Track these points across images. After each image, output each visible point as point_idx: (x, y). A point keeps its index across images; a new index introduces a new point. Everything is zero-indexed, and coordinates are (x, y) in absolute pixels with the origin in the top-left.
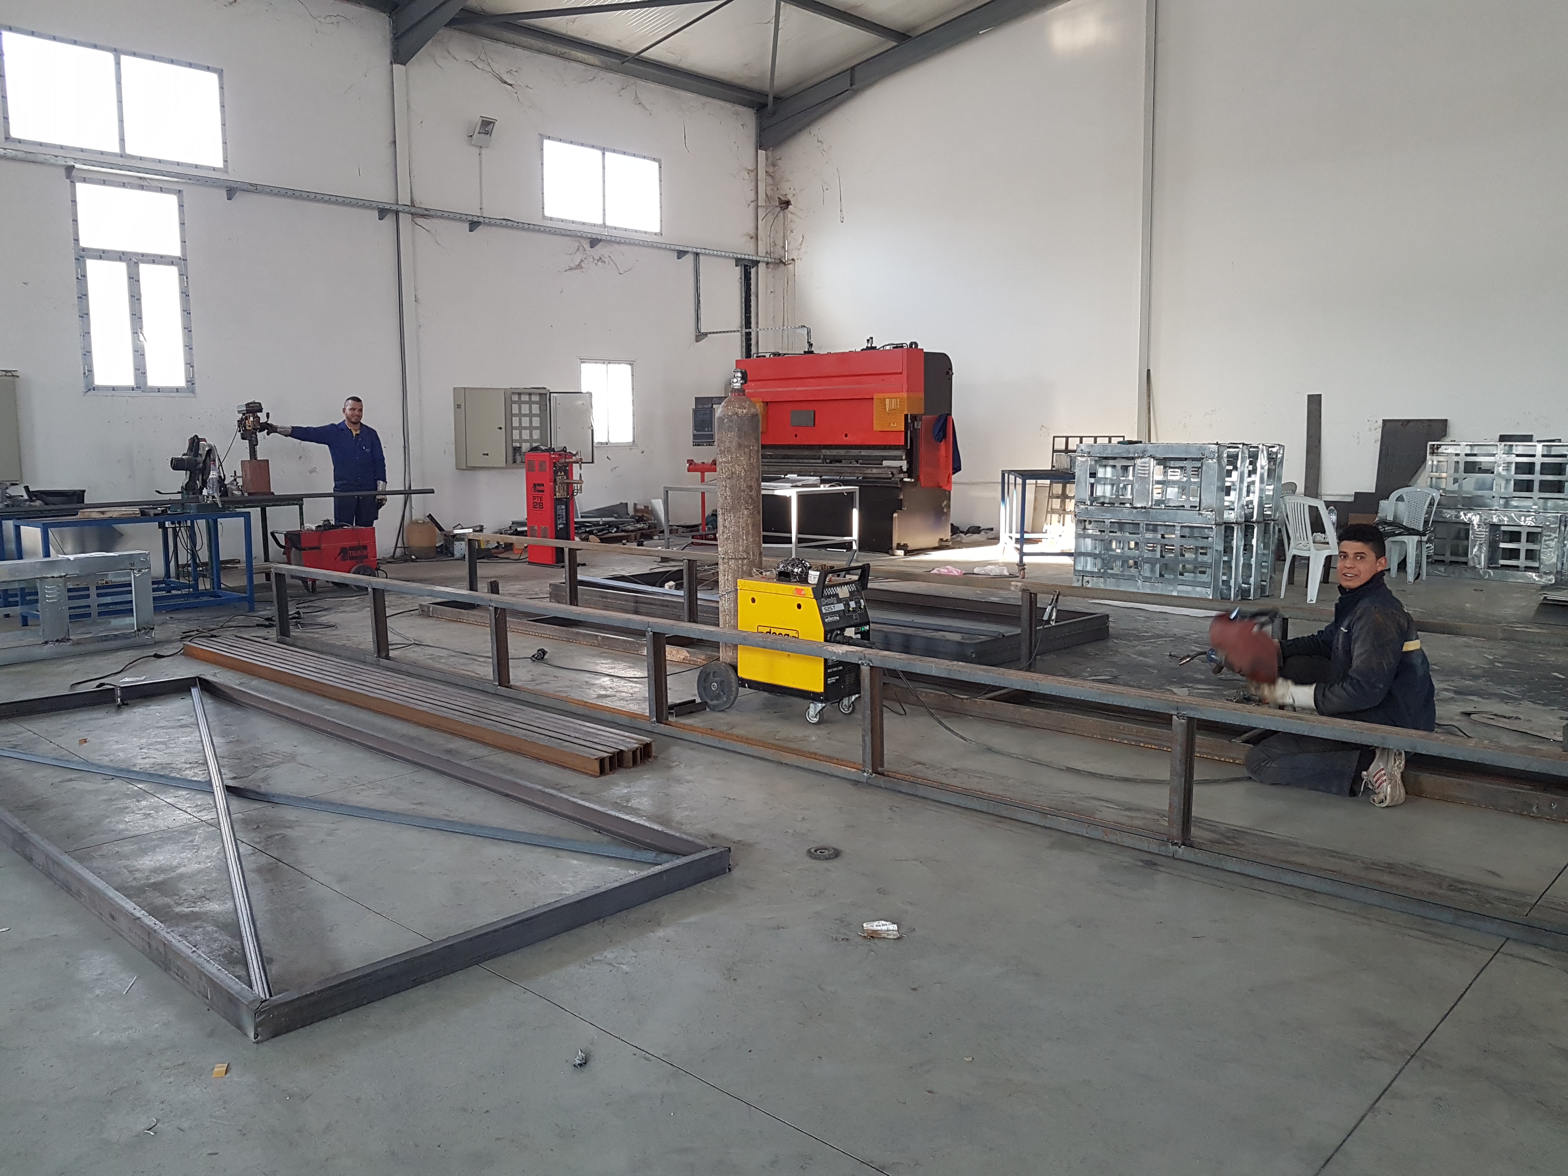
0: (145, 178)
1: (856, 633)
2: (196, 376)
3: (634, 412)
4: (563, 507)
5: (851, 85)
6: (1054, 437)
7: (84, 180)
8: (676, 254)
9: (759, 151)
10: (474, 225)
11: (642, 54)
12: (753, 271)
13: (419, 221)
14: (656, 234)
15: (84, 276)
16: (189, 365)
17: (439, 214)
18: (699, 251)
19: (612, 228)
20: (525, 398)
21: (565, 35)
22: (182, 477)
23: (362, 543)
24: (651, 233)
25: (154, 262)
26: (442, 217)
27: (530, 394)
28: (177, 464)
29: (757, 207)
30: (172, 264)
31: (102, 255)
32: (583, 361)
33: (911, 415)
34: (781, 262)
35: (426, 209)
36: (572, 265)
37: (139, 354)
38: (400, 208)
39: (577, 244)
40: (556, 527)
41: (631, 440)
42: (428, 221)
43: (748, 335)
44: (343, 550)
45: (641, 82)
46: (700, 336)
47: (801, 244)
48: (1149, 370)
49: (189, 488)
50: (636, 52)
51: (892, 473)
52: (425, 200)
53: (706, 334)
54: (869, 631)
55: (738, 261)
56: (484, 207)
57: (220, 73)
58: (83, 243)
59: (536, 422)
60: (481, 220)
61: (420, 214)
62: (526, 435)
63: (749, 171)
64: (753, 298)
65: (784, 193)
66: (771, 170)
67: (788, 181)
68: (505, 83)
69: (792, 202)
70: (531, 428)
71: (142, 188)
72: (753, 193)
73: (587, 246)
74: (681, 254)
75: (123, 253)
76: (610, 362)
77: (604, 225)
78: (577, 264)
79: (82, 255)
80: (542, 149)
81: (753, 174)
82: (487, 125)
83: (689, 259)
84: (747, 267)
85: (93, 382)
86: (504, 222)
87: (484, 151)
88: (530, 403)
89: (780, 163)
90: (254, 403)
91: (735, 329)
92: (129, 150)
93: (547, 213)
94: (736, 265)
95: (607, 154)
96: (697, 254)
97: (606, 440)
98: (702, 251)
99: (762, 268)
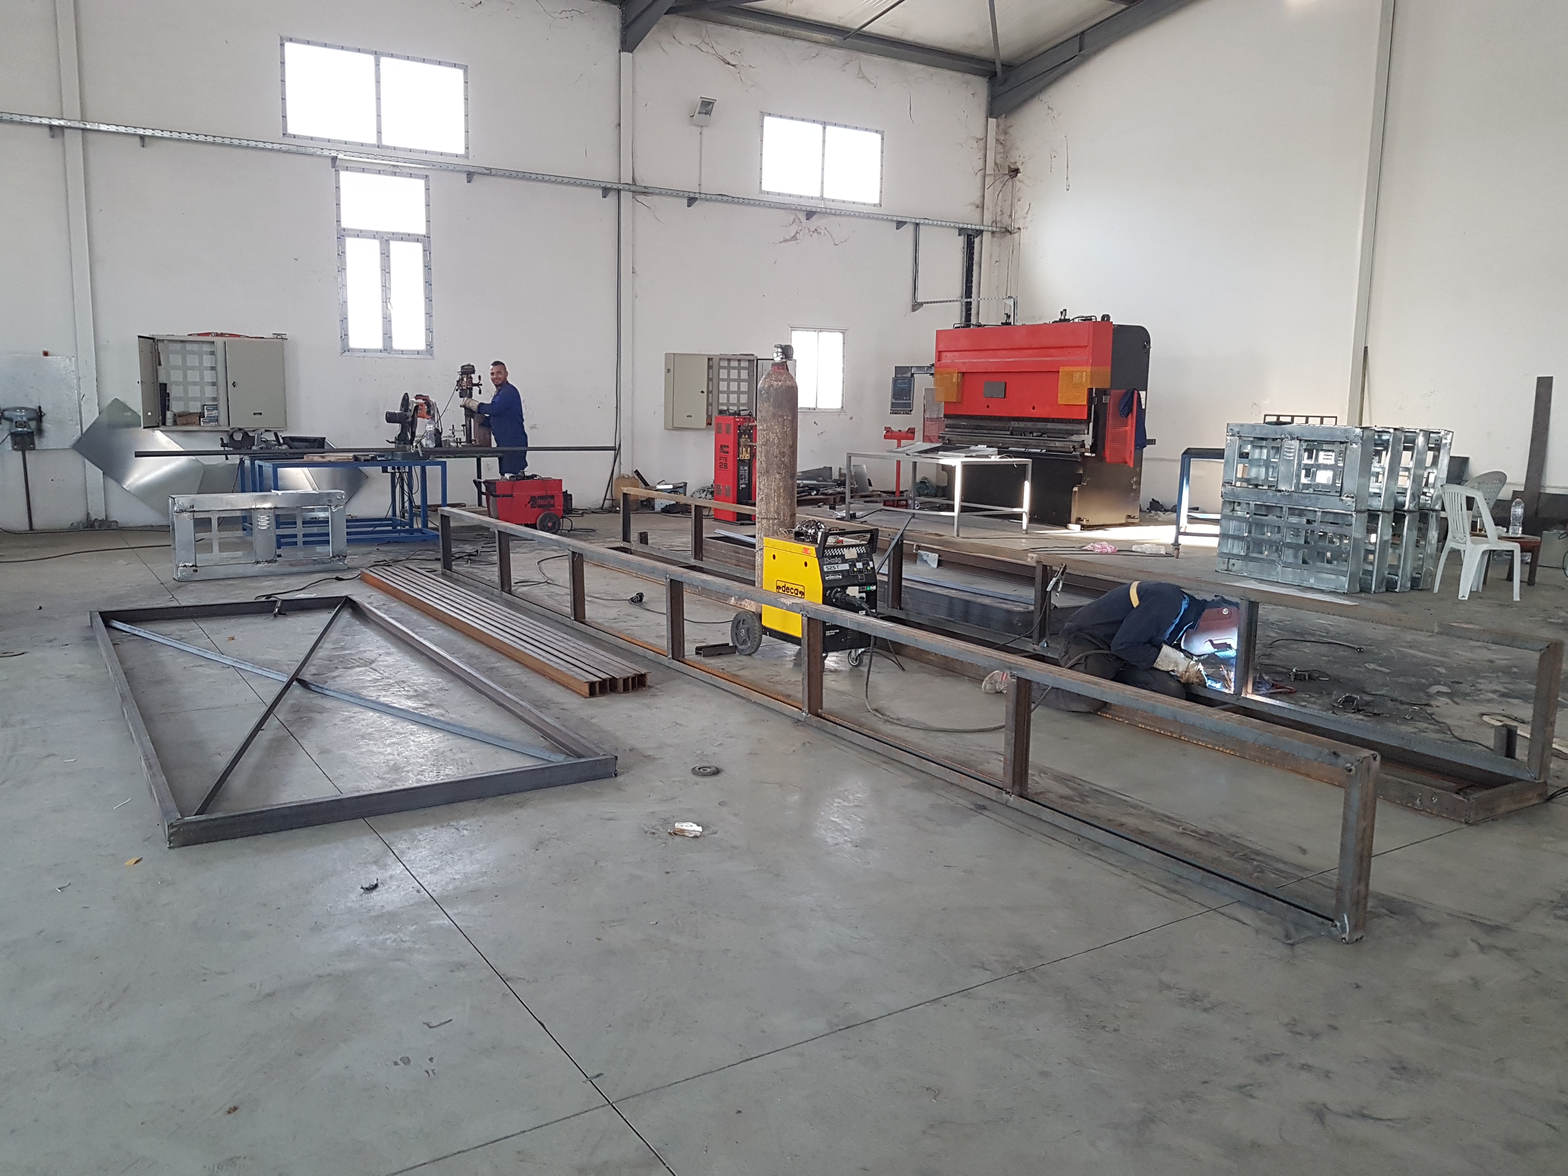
0: (397, 166)
1: (860, 592)
2: (434, 341)
3: (843, 378)
4: (746, 468)
5: (1080, 51)
6: (1265, 416)
7: (347, 169)
8: (895, 225)
9: (990, 119)
10: (691, 201)
11: (864, 29)
12: (977, 240)
13: (640, 198)
14: (875, 205)
15: (344, 252)
16: (429, 330)
17: (657, 191)
18: (918, 221)
19: (829, 200)
20: (734, 364)
21: (786, 15)
22: (397, 427)
23: (549, 493)
24: (870, 205)
25: (402, 239)
26: (660, 194)
27: (739, 360)
28: (391, 418)
29: (984, 177)
30: (418, 241)
31: (359, 234)
32: (793, 328)
33: (1096, 389)
34: (1007, 231)
35: (645, 187)
36: (788, 237)
37: (387, 320)
38: (621, 187)
39: (792, 218)
40: (738, 487)
41: (840, 406)
42: (649, 198)
43: (969, 304)
44: (533, 498)
45: (864, 56)
46: (916, 306)
47: (1027, 213)
48: (1366, 348)
49: (401, 439)
50: (857, 27)
51: (1074, 447)
52: (646, 178)
53: (921, 304)
54: (875, 591)
55: (961, 231)
56: (703, 183)
57: (465, 69)
58: (344, 224)
59: (744, 387)
60: (697, 196)
61: (640, 191)
62: (733, 398)
63: (978, 140)
64: (975, 268)
65: (1013, 161)
66: (1003, 138)
67: (1018, 149)
68: (729, 63)
69: (1021, 170)
70: (739, 392)
71: (395, 174)
72: (981, 162)
73: (803, 219)
74: (900, 224)
75: (377, 232)
76: (821, 330)
77: (822, 198)
78: (792, 235)
79: (342, 234)
80: (762, 126)
81: (982, 143)
82: (707, 106)
83: (908, 230)
84: (970, 237)
85: (347, 344)
86: (720, 198)
87: (705, 130)
88: (739, 368)
89: (1012, 131)
90: (469, 365)
91: (955, 299)
92: (385, 142)
93: (765, 187)
94: (959, 235)
95: (828, 128)
96: (917, 224)
97: (813, 406)
98: (922, 221)
99: (987, 237)
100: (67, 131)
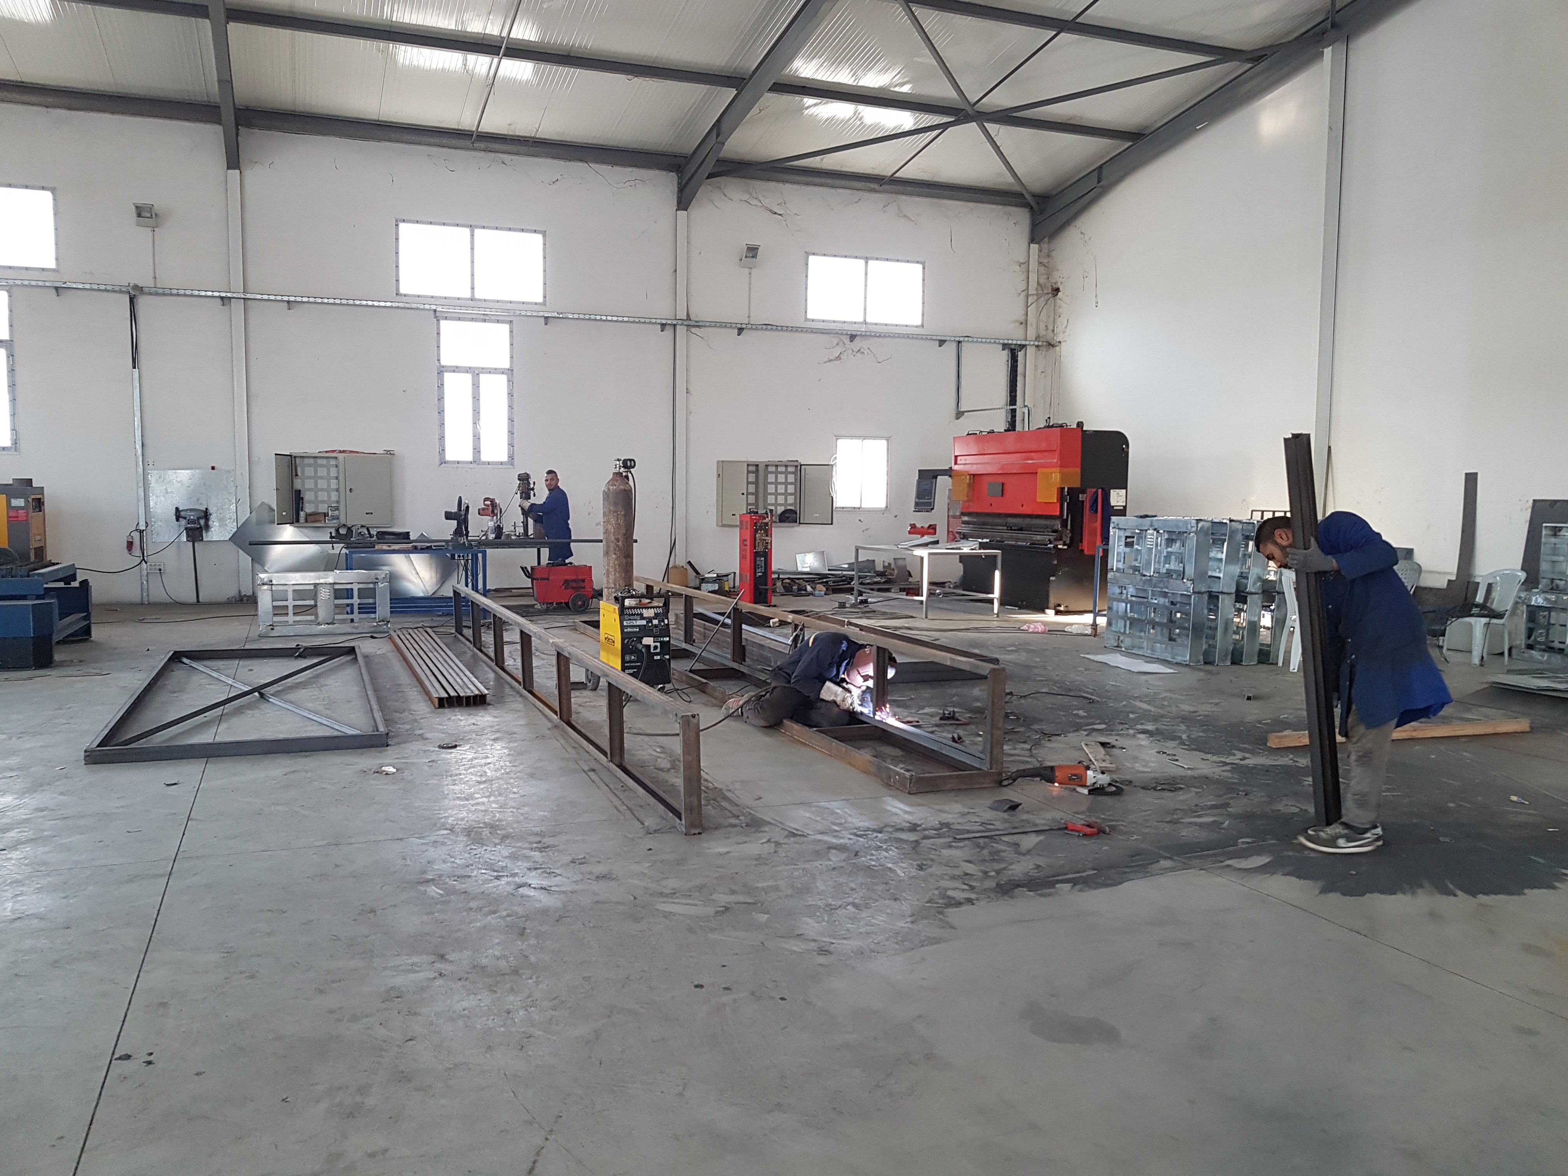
0: (487, 315)
2: (515, 453)
3: (889, 481)
4: (763, 559)
5: (1099, 182)
7: (446, 318)
8: (937, 343)
9: (1031, 245)
10: (740, 331)
11: (894, 175)
12: (1020, 354)
13: (693, 330)
14: (917, 327)
15: (442, 385)
16: (511, 445)
17: (708, 324)
18: (961, 339)
19: (871, 324)
20: (780, 469)
23: (580, 577)
24: (913, 326)
25: (490, 372)
26: (710, 326)
27: (786, 466)
28: (449, 516)
29: (1027, 296)
30: (503, 373)
31: (455, 369)
32: (838, 437)
33: (1068, 488)
34: (1051, 345)
35: (696, 322)
36: (831, 358)
37: (477, 437)
38: (677, 322)
39: (835, 341)
40: (755, 573)
42: (702, 330)
43: (1014, 411)
44: (566, 581)
45: (904, 197)
46: (959, 414)
47: (1066, 327)
49: (458, 532)
50: (890, 174)
51: (1049, 540)
52: (700, 312)
53: (963, 413)
55: (1005, 346)
56: (752, 315)
57: (544, 234)
58: (443, 363)
59: (791, 489)
60: (744, 326)
61: (693, 325)
62: (781, 499)
63: (1021, 264)
64: (1020, 379)
65: (1054, 281)
66: (1045, 261)
67: (1058, 270)
68: (775, 213)
69: (1061, 290)
70: (786, 494)
71: (485, 321)
72: (1024, 284)
73: (847, 341)
74: (942, 342)
75: (470, 368)
76: (864, 438)
77: (865, 323)
78: (837, 355)
79: (441, 371)
80: (807, 264)
81: (1024, 267)
82: (752, 251)
83: (951, 348)
84: (1014, 352)
85: (444, 458)
86: (765, 327)
87: (753, 271)
88: (786, 473)
89: (1053, 254)
91: (1000, 407)
92: (477, 296)
93: (810, 316)
94: (1003, 350)
95: (870, 262)
96: (959, 342)
97: (858, 506)
98: (964, 339)
99: (1031, 351)
100: (233, 300)
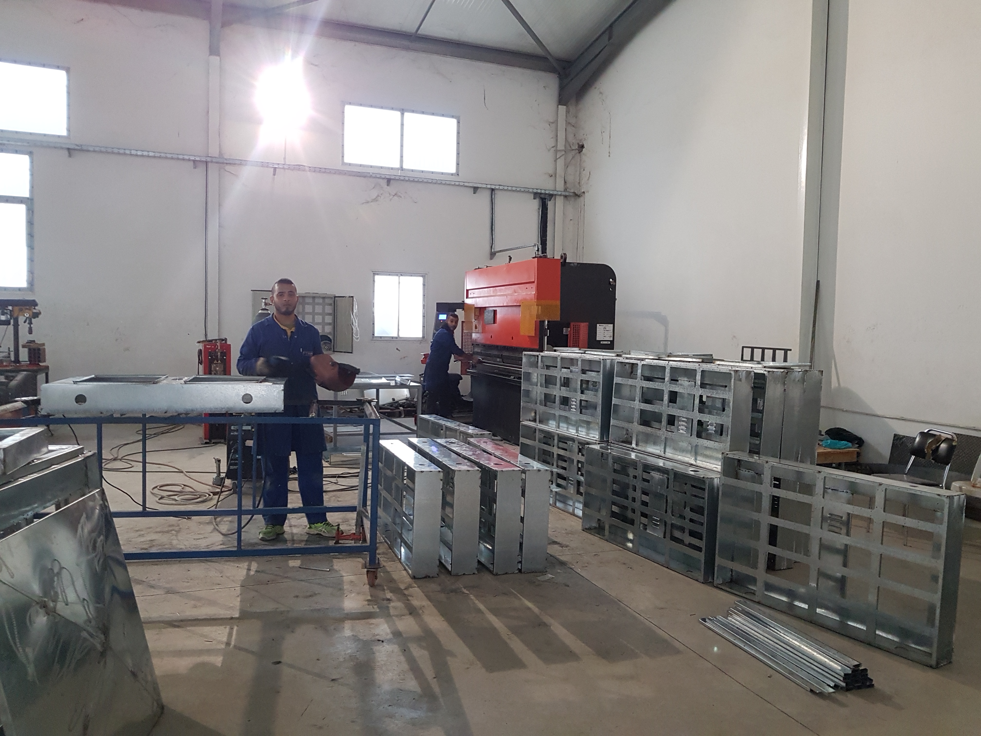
3: (424, 314)
8: (472, 190)
9: (559, 106)
10: (277, 170)
12: (550, 204)
13: (226, 168)
14: (452, 174)
17: (243, 163)
18: (493, 187)
19: (408, 170)
20: (319, 300)
24: (448, 174)
29: (556, 152)
30: (22, 202)
32: (377, 273)
34: (577, 196)
35: (230, 159)
36: (370, 199)
38: (209, 159)
39: (373, 184)
41: (420, 336)
42: (235, 169)
46: (493, 255)
47: (589, 179)
48: (818, 282)
53: (499, 252)
55: (536, 195)
56: (287, 157)
57: (68, 70)
59: (329, 319)
60: (281, 166)
61: (226, 163)
63: (550, 123)
65: (580, 139)
66: (573, 121)
67: (583, 129)
69: (585, 146)
70: (323, 324)
72: (553, 141)
73: (383, 185)
74: (475, 189)
76: (402, 275)
77: (402, 169)
78: (374, 197)
80: (343, 112)
81: (553, 125)
83: (485, 194)
84: (544, 201)
86: (303, 168)
88: (324, 305)
89: (579, 115)
93: (346, 160)
94: (534, 199)
95: (406, 114)
96: (493, 190)
97: (396, 335)
98: (497, 187)
99: (560, 201)
